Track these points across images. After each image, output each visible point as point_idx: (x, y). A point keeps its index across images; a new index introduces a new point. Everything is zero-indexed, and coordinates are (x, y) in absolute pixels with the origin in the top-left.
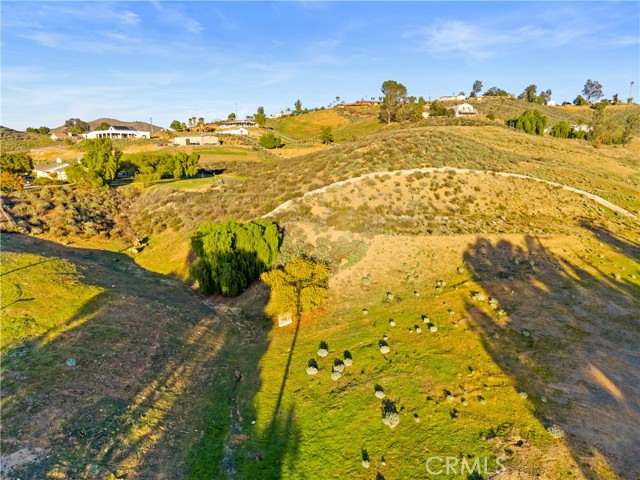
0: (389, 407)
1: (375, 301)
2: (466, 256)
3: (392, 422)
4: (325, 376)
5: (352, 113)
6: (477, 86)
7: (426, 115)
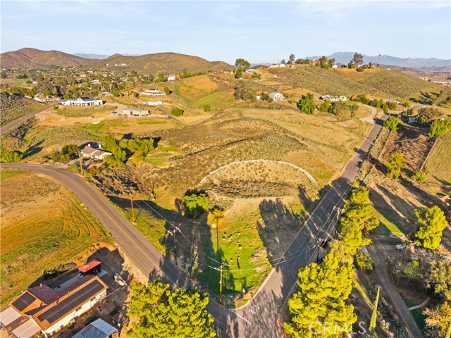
0: (240, 246)
1: (236, 220)
2: (260, 206)
3: (240, 248)
4: (227, 240)
5: (218, 78)
6: (292, 57)
7: (258, 98)
